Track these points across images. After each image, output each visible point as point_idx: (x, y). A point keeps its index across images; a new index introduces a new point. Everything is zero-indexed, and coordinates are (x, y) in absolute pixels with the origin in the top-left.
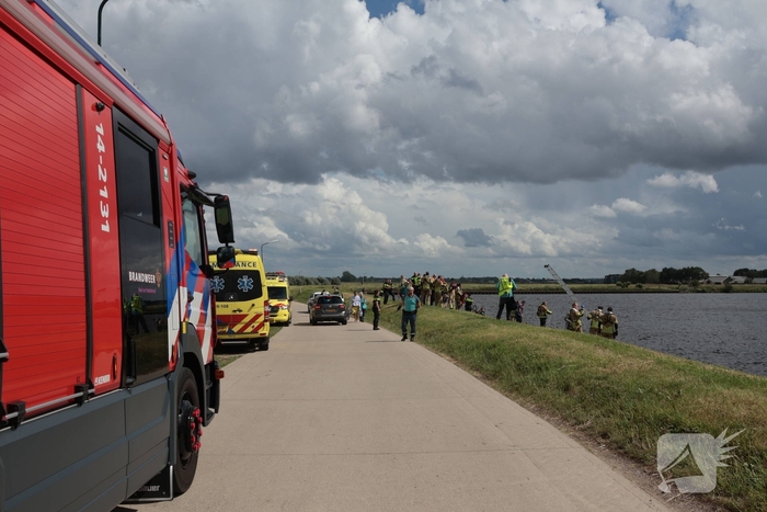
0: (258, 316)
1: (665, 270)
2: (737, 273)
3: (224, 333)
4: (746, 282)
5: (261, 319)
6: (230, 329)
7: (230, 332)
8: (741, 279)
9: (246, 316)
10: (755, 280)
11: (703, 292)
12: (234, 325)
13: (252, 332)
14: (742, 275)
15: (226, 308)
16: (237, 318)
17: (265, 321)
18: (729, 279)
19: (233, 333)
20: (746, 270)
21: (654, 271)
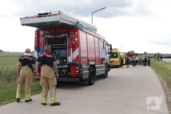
0: (117, 61)
5: (118, 62)
15: (112, 60)
17: (119, 62)
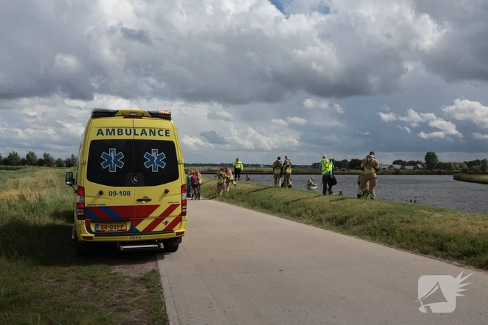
1: (353, 160)
2: (394, 163)
3: (124, 233)
4: (402, 168)
6: (133, 227)
7: (133, 231)
8: (398, 167)
9: (156, 207)
10: (406, 167)
11: (383, 174)
12: (139, 222)
13: (165, 231)
14: (398, 164)
16: (144, 210)
18: (391, 166)
19: (138, 233)
20: (400, 161)
21: (345, 161)
